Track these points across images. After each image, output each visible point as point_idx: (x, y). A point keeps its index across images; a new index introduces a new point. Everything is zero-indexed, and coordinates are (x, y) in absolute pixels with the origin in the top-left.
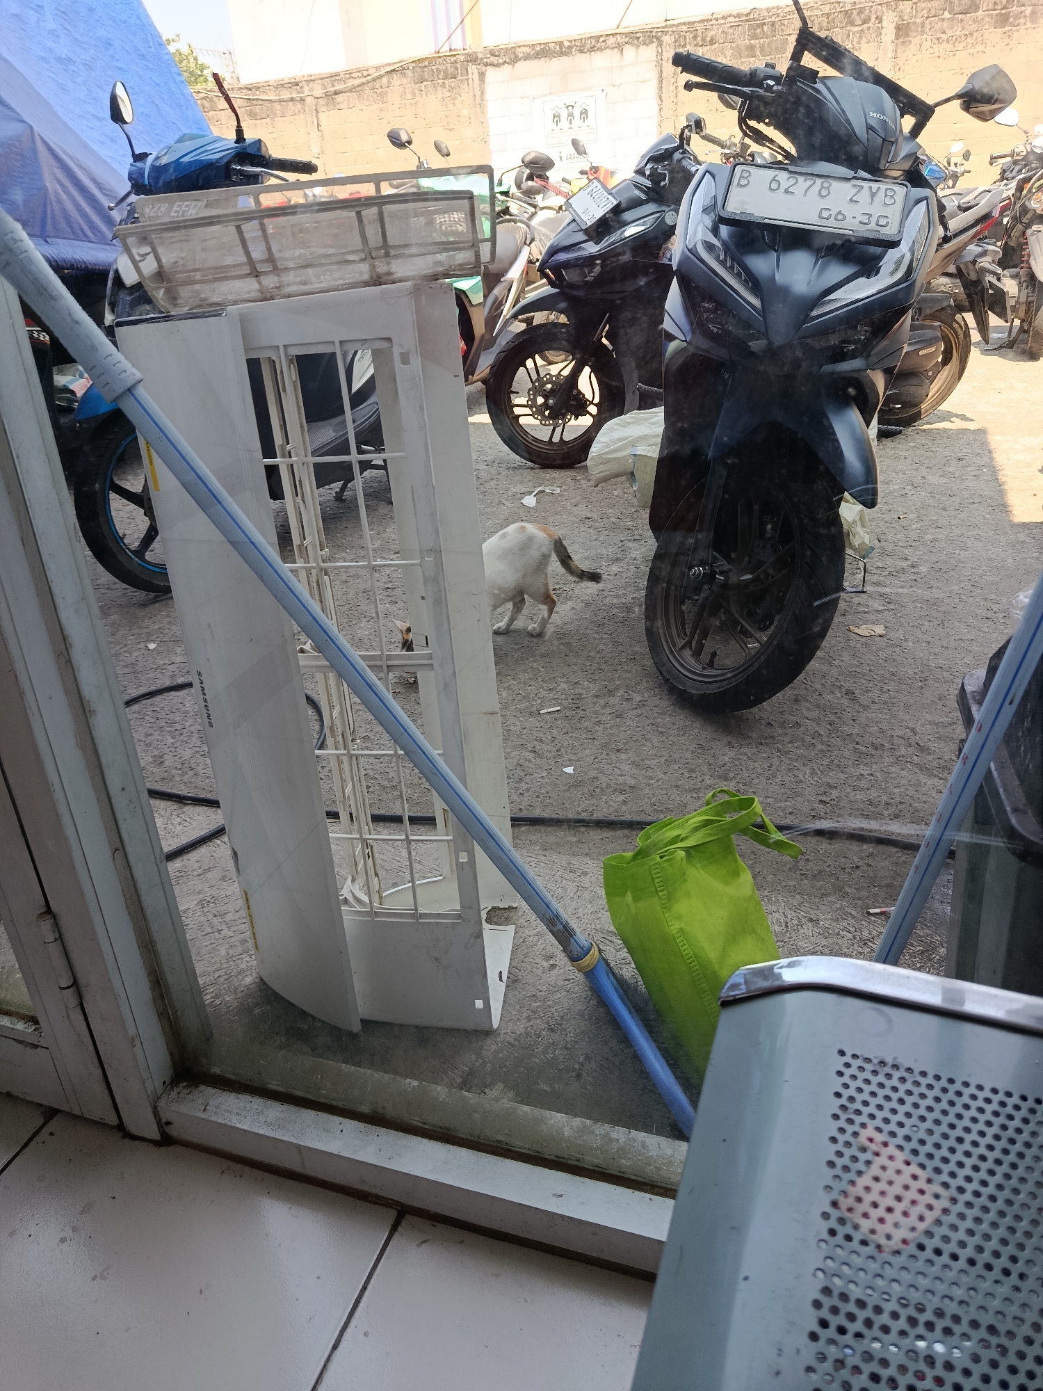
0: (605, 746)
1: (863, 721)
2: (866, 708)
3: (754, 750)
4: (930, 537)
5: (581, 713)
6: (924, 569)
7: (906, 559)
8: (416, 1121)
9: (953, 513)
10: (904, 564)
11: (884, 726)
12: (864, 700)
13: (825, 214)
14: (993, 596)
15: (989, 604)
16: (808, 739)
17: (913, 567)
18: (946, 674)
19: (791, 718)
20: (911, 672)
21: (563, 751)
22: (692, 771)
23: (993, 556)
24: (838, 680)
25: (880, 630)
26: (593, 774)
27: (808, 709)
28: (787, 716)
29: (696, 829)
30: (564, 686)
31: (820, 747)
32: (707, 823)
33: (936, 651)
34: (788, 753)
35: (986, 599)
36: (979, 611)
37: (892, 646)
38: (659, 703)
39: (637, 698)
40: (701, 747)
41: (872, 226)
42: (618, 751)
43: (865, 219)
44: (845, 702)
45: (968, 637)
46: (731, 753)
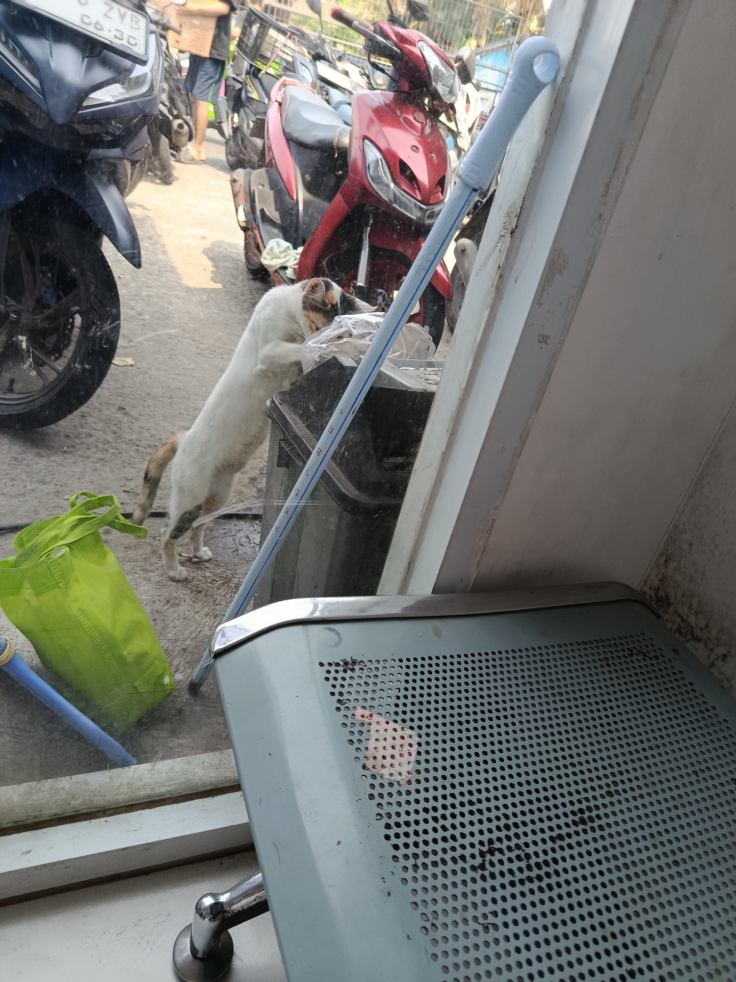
1: (137, 429)
2: (136, 419)
3: (61, 458)
4: (144, 293)
11: (153, 432)
12: (133, 413)
13: (86, 20)
16: (100, 445)
19: (83, 430)
24: (110, 399)
25: (130, 361)
27: (94, 423)
28: (80, 430)
29: (73, 528)
31: (112, 451)
32: (81, 521)
34: (88, 457)
37: (141, 373)
41: (125, 42)
43: (118, 35)
44: (120, 415)
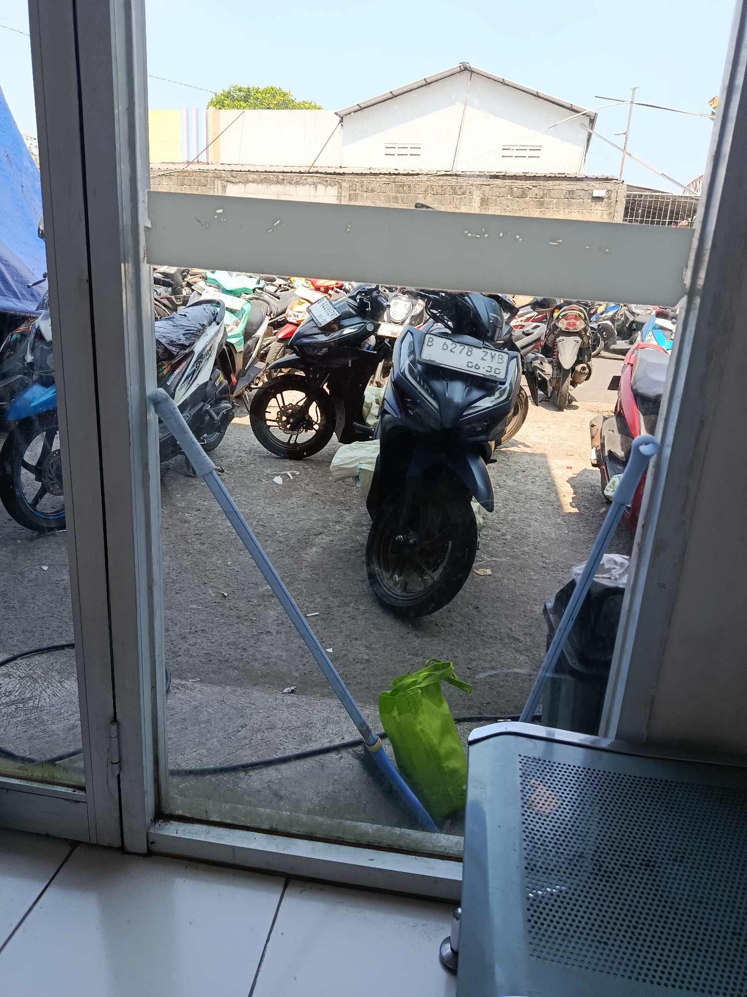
0: (348, 636)
1: (485, 623)
2: (486, 616)
3: (430, 639)
4: (510, 518)
5: (331, 617)
6: (509, 537)
7: (499, 531)
8: (294, 831)
9: (522, 504)
10: (498, 534)
11: (496, 627)
12: (484, 612)
13: (470, 365)
14: (546, 555)
15: (544, 559)
16: (457, 633)
17: (503, 535)
18: (525, 598)
19: (448, 621)
20: (507, 596)
21: (324, 639)
22: (399, 651)
23: (545, 531)
24: (470, 600)
25: (489, 572)
26: (344, 652)
27: (456, 616)
28: (445, 620)
29: (425, 678)
30: (318, 600)
31: (464, 638)
32: (430, 675)
33: (519, 585)
34: (448, 641)
35: (542, 557)
36: (539, 563)
37: (496, 581)
38: (376, 610)
39: (362, 608)
40: (402, 637)
41: (492, 373)
42: (356, 639)
43: (489, 369)
44: (475, 612)
45: (535, 578)
46: (417, 642)
